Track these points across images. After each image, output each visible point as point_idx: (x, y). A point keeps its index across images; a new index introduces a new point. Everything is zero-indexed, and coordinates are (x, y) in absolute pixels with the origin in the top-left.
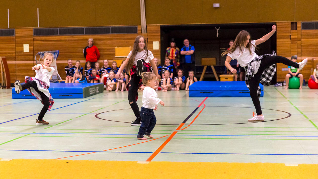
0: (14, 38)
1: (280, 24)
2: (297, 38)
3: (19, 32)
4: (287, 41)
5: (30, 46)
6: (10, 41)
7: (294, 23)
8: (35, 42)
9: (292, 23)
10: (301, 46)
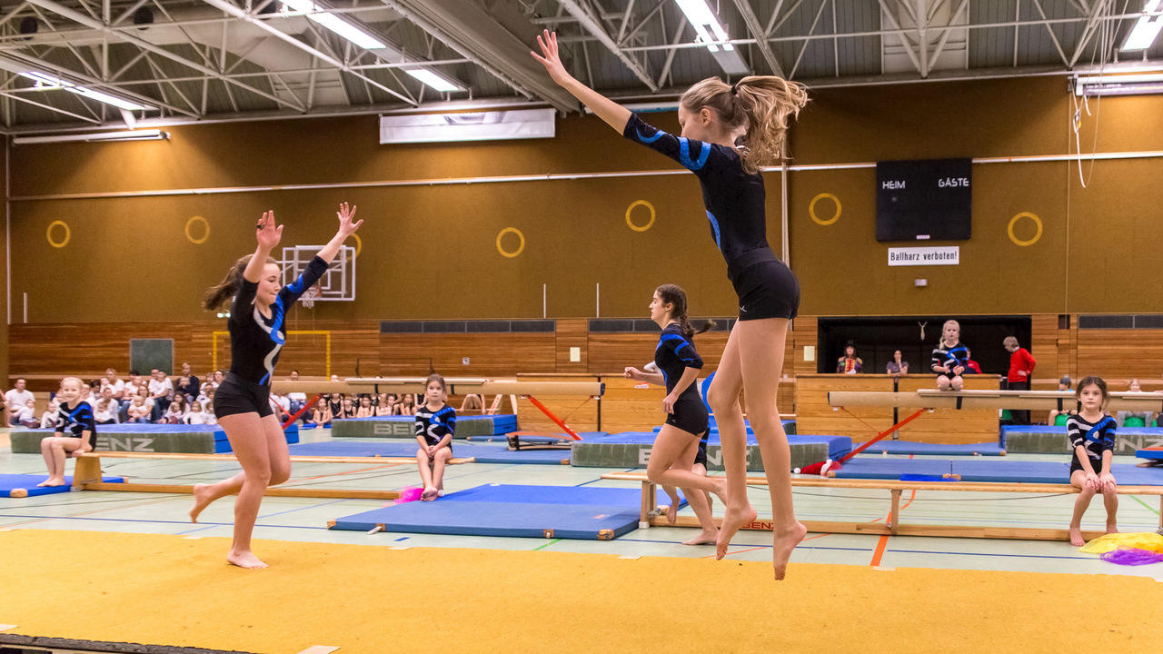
0: (554, 336)
1: (1038, 318)
2: (1069, 345)
3: (562, 326)
4: (1051, 350)
5: (581, 351)
6: (547, 341)
7: (1063, 316)
8: (591, 344)
9: (1061, 317)
10: (1077, 358)
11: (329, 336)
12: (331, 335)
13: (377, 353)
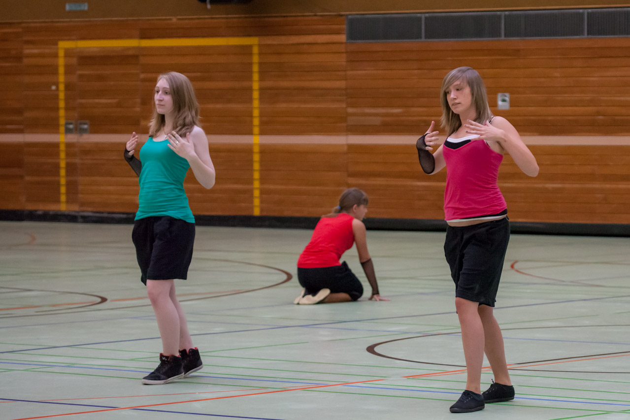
11: (256, 50)
12: (260, 46)
13: (342, 84)
